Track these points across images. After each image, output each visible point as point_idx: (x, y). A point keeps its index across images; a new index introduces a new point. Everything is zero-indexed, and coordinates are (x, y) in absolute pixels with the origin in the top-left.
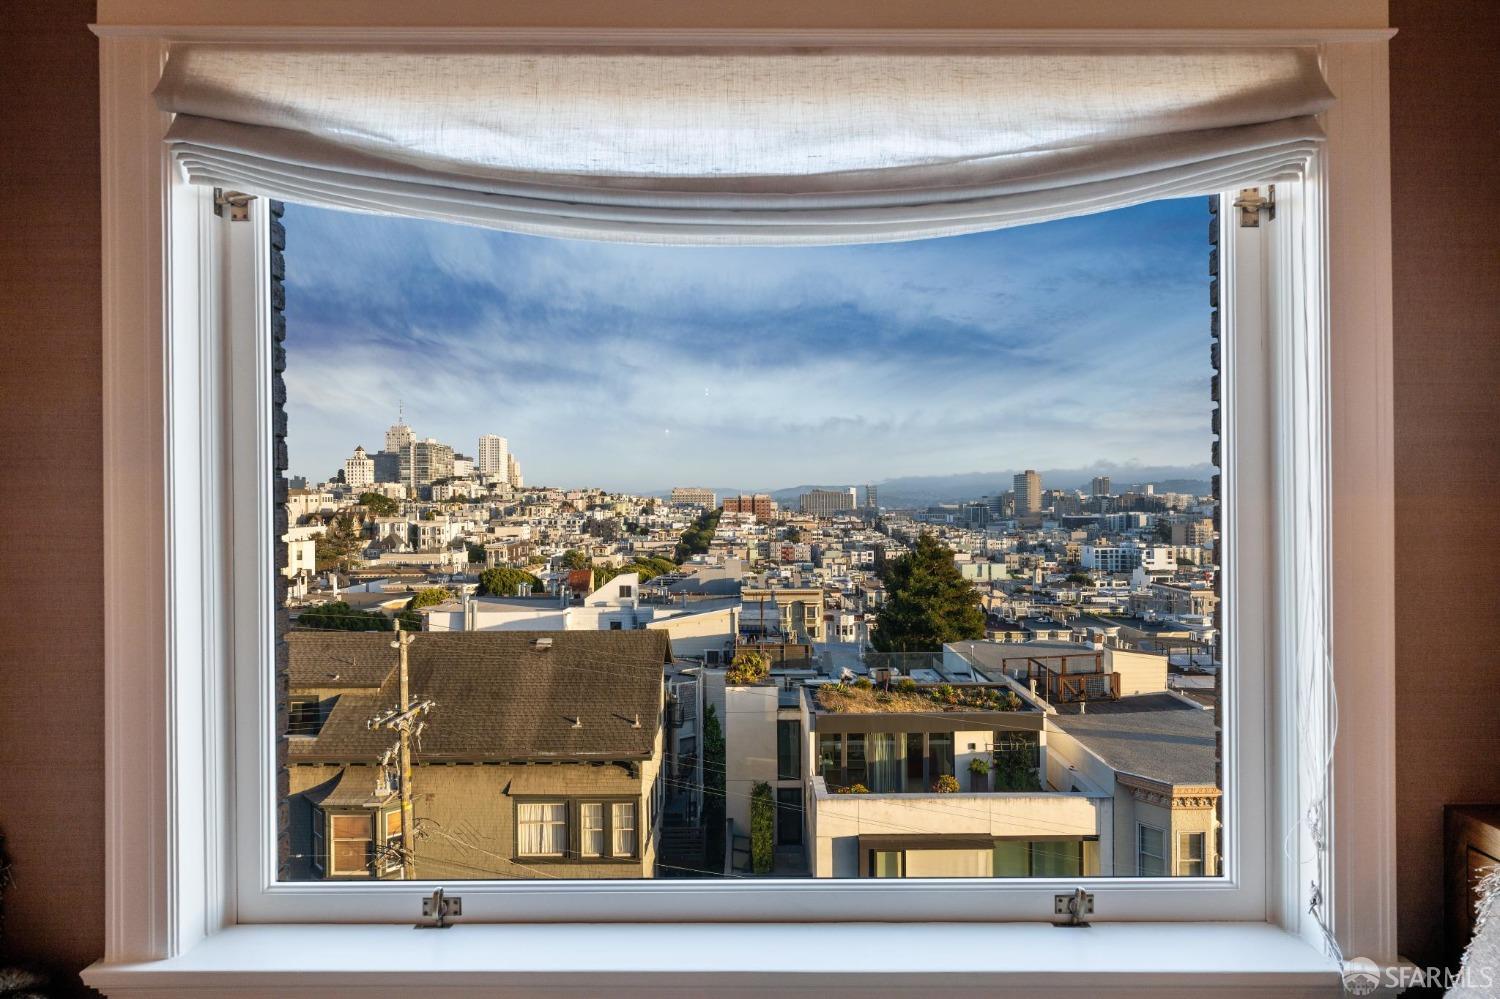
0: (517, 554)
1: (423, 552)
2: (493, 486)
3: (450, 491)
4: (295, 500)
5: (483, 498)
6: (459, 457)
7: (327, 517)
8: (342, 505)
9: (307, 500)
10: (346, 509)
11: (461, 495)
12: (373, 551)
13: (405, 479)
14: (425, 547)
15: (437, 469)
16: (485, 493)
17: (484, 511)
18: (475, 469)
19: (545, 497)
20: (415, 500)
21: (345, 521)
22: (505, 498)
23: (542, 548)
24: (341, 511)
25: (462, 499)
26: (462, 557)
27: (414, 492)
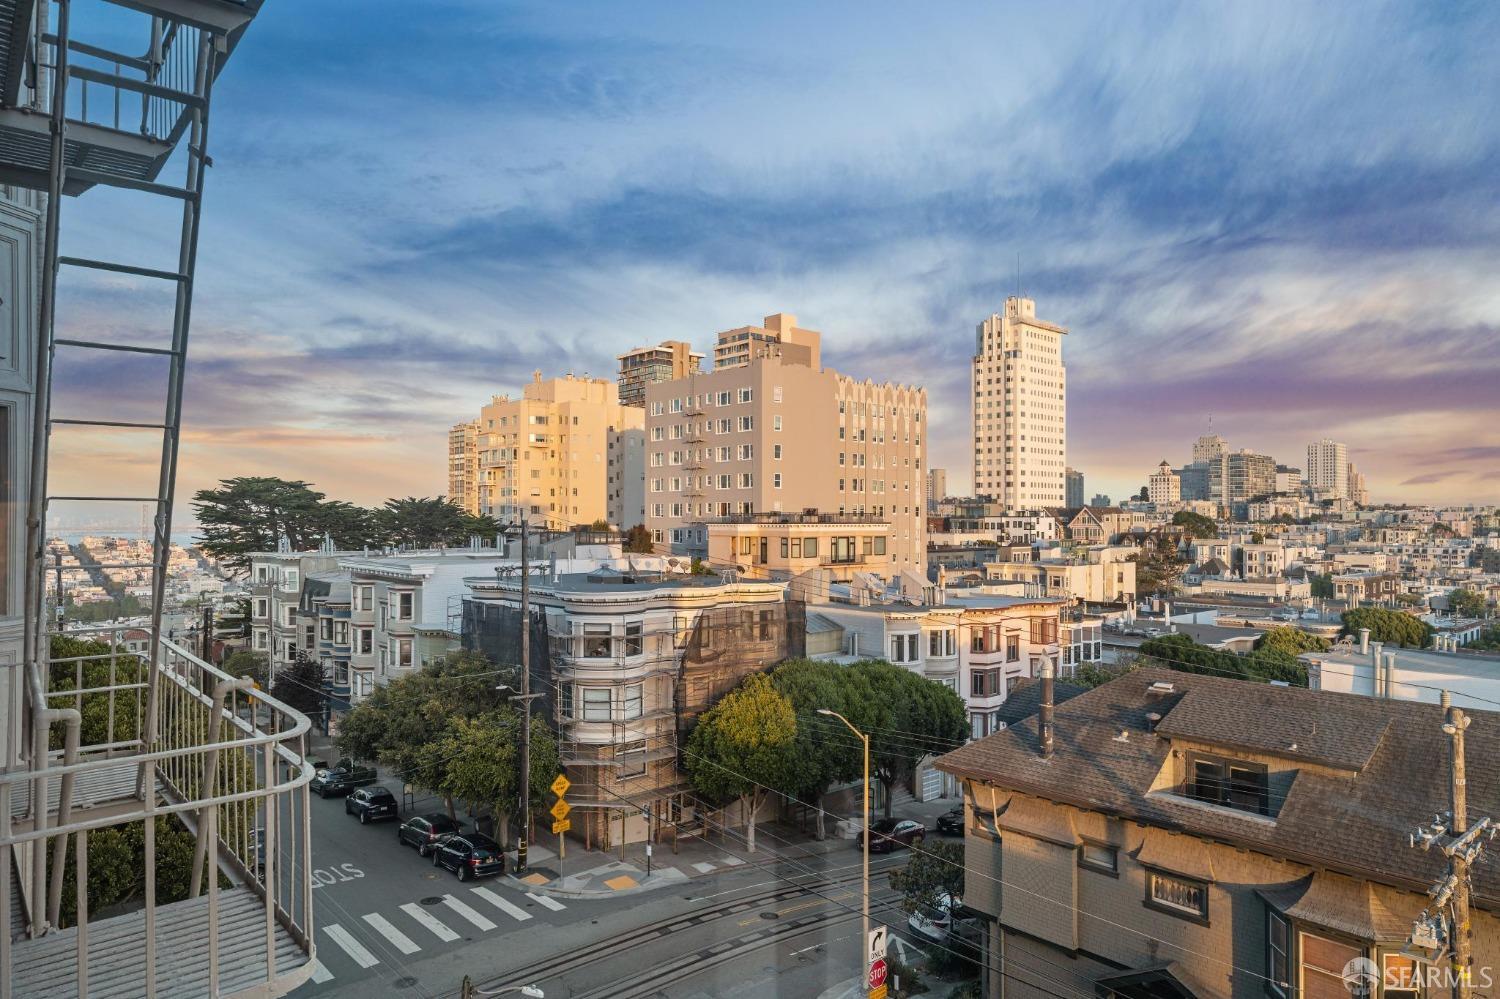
0: (1378, 590)
1: (1252, 581)
2: (1328, 503)
3: (1271, 510)
4: (1108, 520)
5: (1315, 518)
6: (1282, 469)
7: (1140, 538)
8: (1155, 525)
9: (1118, 520)
10: (1159, 528)
11: (1285, 515)
12: (1192, 577)
13: (1216, 496)
14: (1254, 575)
15: (1254, 483)
16: (1318, 512)
17: (1317, 534)
18: (1303, 483)
19: (1405, 517)
20: (1229, 520)
21: (1162, 542)
22: (1345, 518)
23: (1410, 584)
24: (1155, 531)
25: (1287, 519)
26: (1302, 589)
27: (1227, 511)
